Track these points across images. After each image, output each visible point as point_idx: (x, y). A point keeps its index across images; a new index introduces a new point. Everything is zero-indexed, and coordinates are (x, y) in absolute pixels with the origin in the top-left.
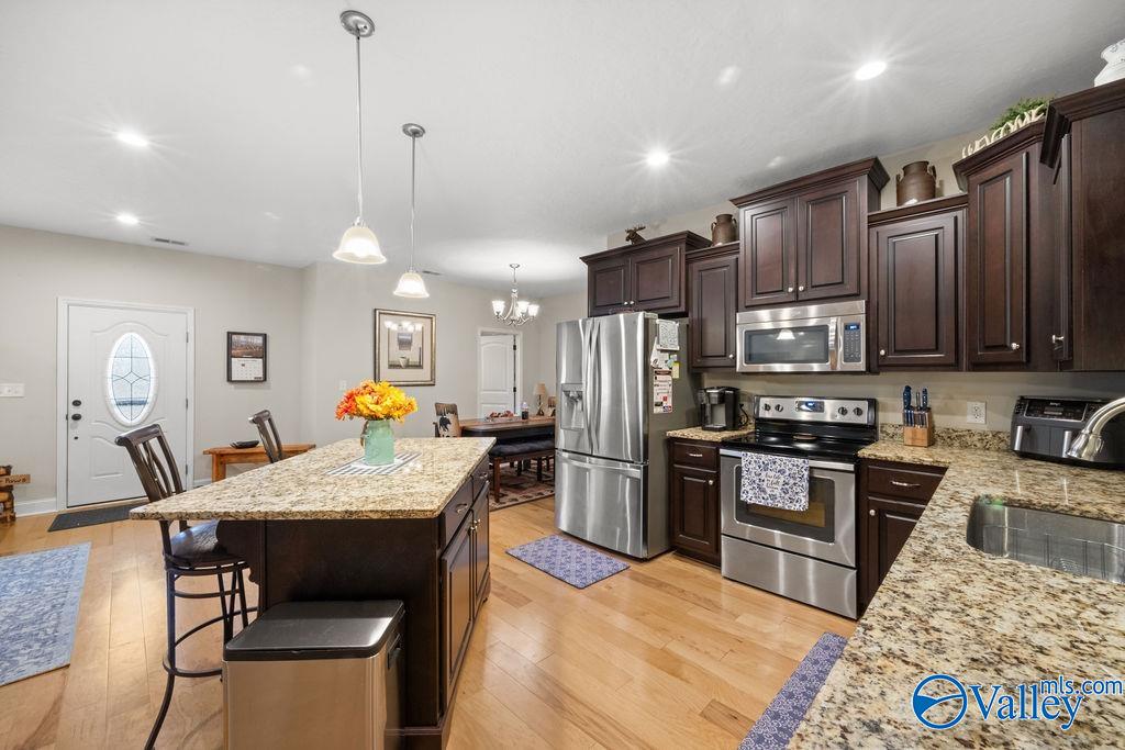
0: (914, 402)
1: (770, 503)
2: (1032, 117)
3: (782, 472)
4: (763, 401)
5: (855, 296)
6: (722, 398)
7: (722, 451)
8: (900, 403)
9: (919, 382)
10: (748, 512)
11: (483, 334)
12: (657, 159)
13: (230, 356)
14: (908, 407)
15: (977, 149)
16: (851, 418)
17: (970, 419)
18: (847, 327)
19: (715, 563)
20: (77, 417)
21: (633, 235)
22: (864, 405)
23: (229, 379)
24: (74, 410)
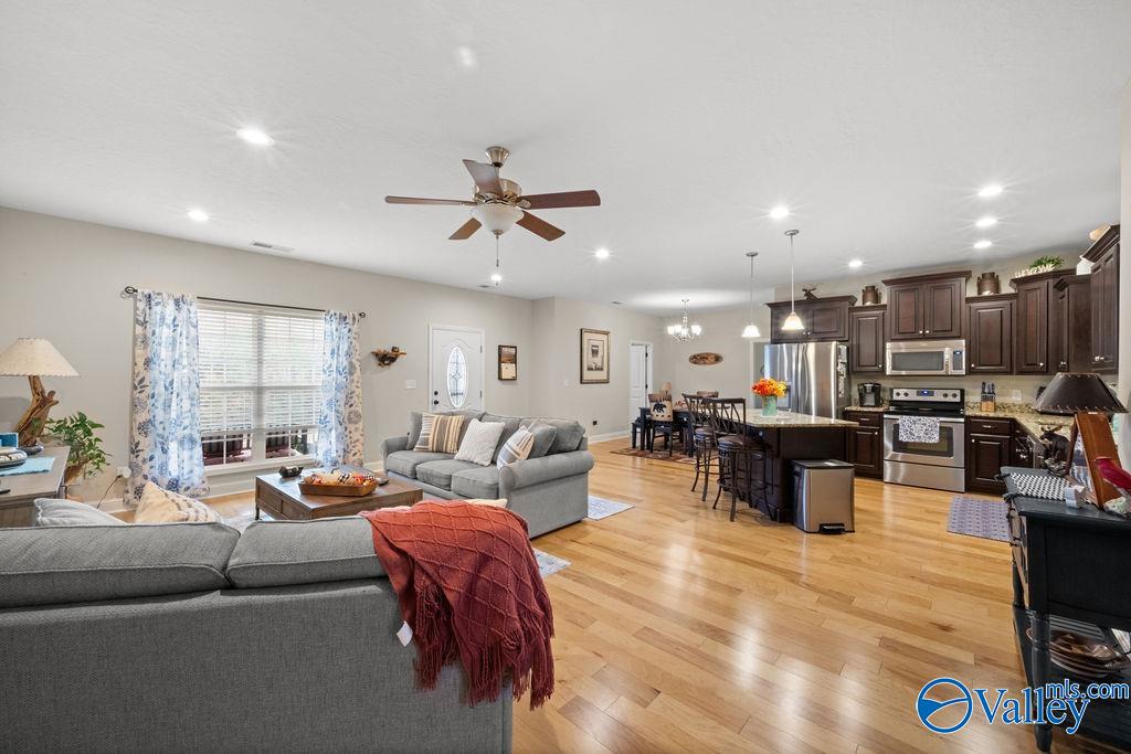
0: (986, 391)
1: (917, 440)
2: (1049, 268)
3: (925, 424)
4: (895, 391)
5: (959, 338)
6: (873, 389)
7: (885, 416)
8: (980, 390)
9: (990, 380)
10: (900, 446)
11: (633, 345)
12: (856, 264)
13: (500, 362)
14: (984, 392)
15: (1023, 275)
16: (950, 399)
17: (1014, 398)
18: (954, 353)
19: (879, 476)
20: (436, 403)
21: (808, 293)
22: (958, 392)
23: (500, 378)
24: (435, 398)
